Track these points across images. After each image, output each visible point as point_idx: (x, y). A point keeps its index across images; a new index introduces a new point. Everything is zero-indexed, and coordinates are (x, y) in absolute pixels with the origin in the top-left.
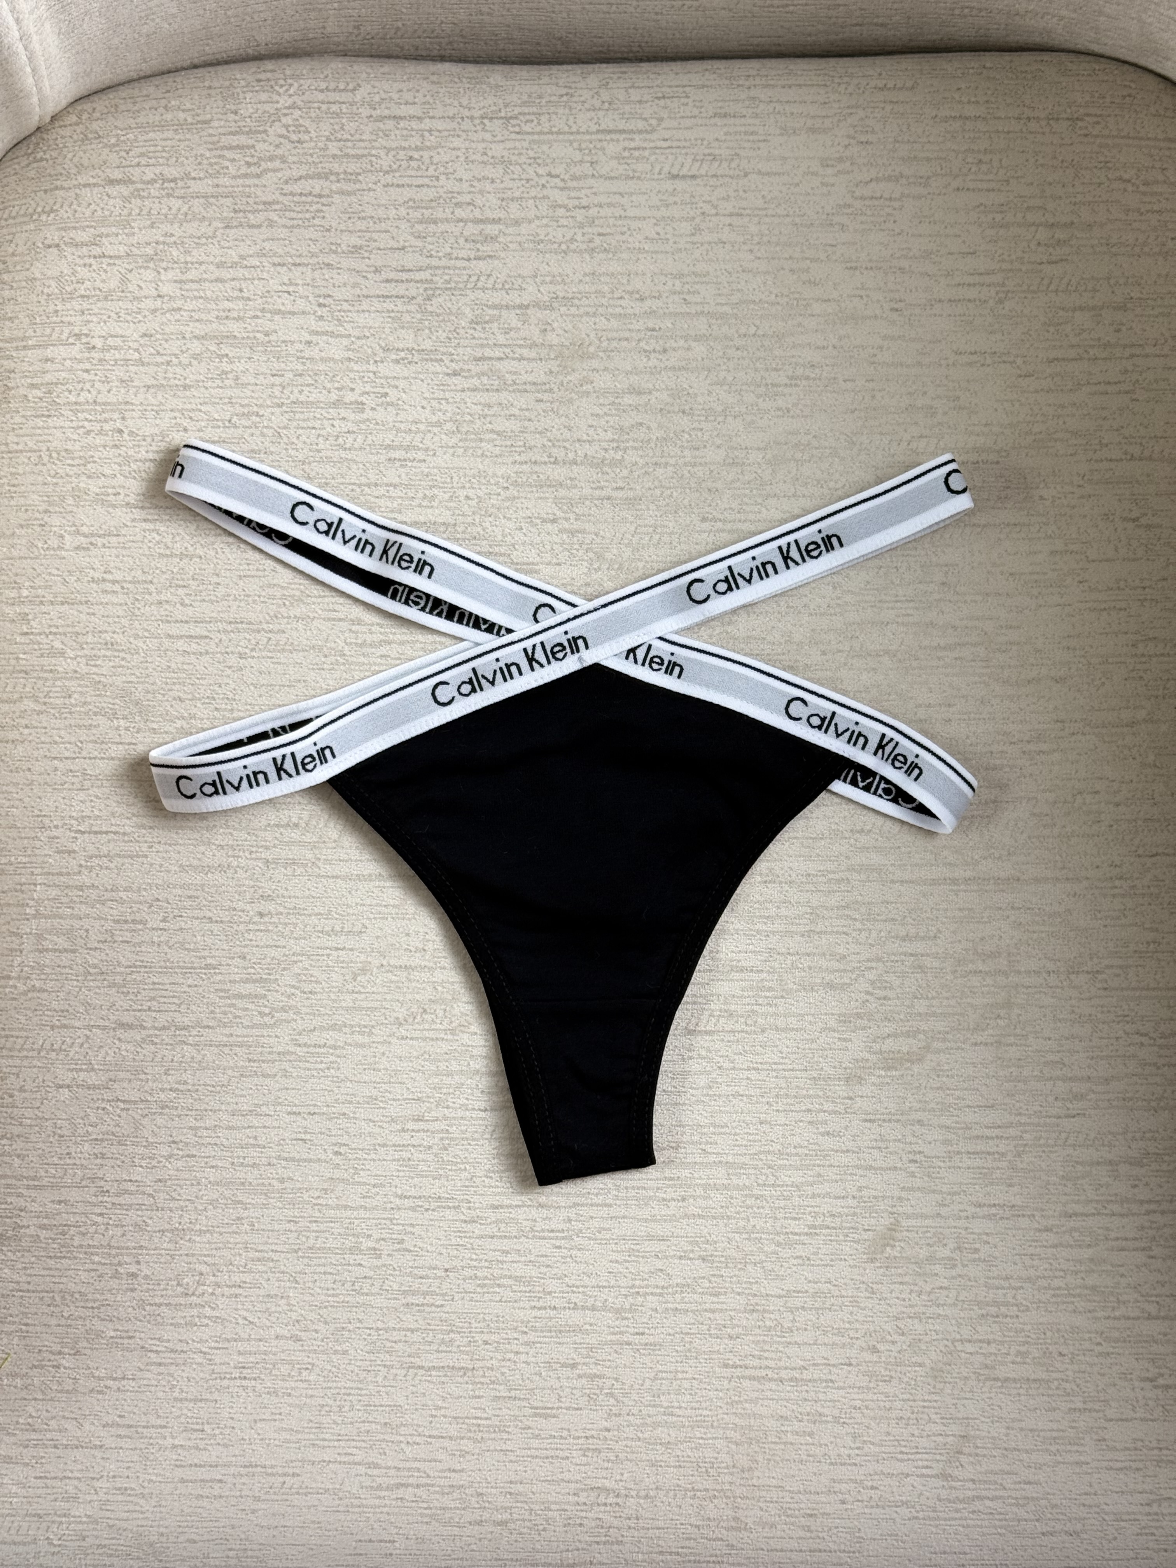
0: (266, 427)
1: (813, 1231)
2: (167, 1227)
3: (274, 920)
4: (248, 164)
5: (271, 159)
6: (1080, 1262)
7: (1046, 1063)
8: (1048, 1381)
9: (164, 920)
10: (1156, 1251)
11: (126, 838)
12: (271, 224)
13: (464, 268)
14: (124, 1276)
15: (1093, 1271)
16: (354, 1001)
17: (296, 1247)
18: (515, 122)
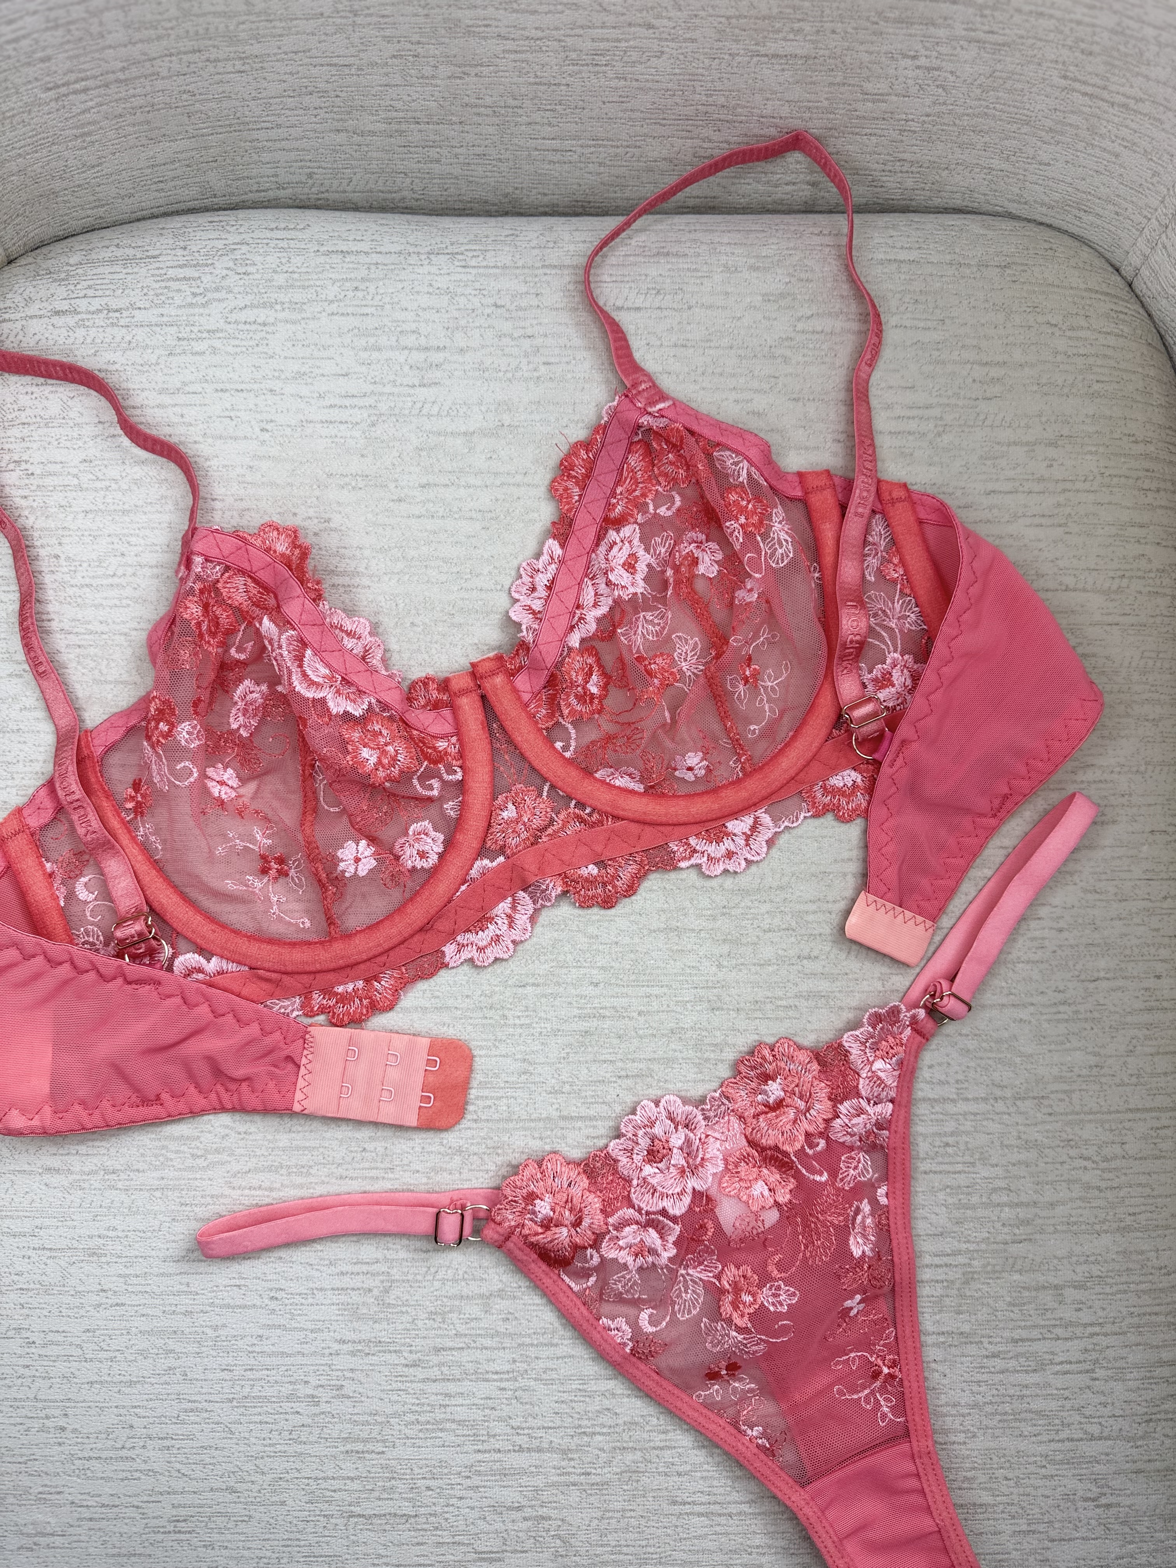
2: (97, 1378)
4: (194, 295)
5: (217, 289)
6: (1027, 1386)
7: (995, 1190)
8: (994, 1505)
10: (1100, 1373)
12: (214, 351)
13: (409, 395)
14: (52, 1430)
15: (1037, 1395)
17: (231, 1396)
18: (460, 257)
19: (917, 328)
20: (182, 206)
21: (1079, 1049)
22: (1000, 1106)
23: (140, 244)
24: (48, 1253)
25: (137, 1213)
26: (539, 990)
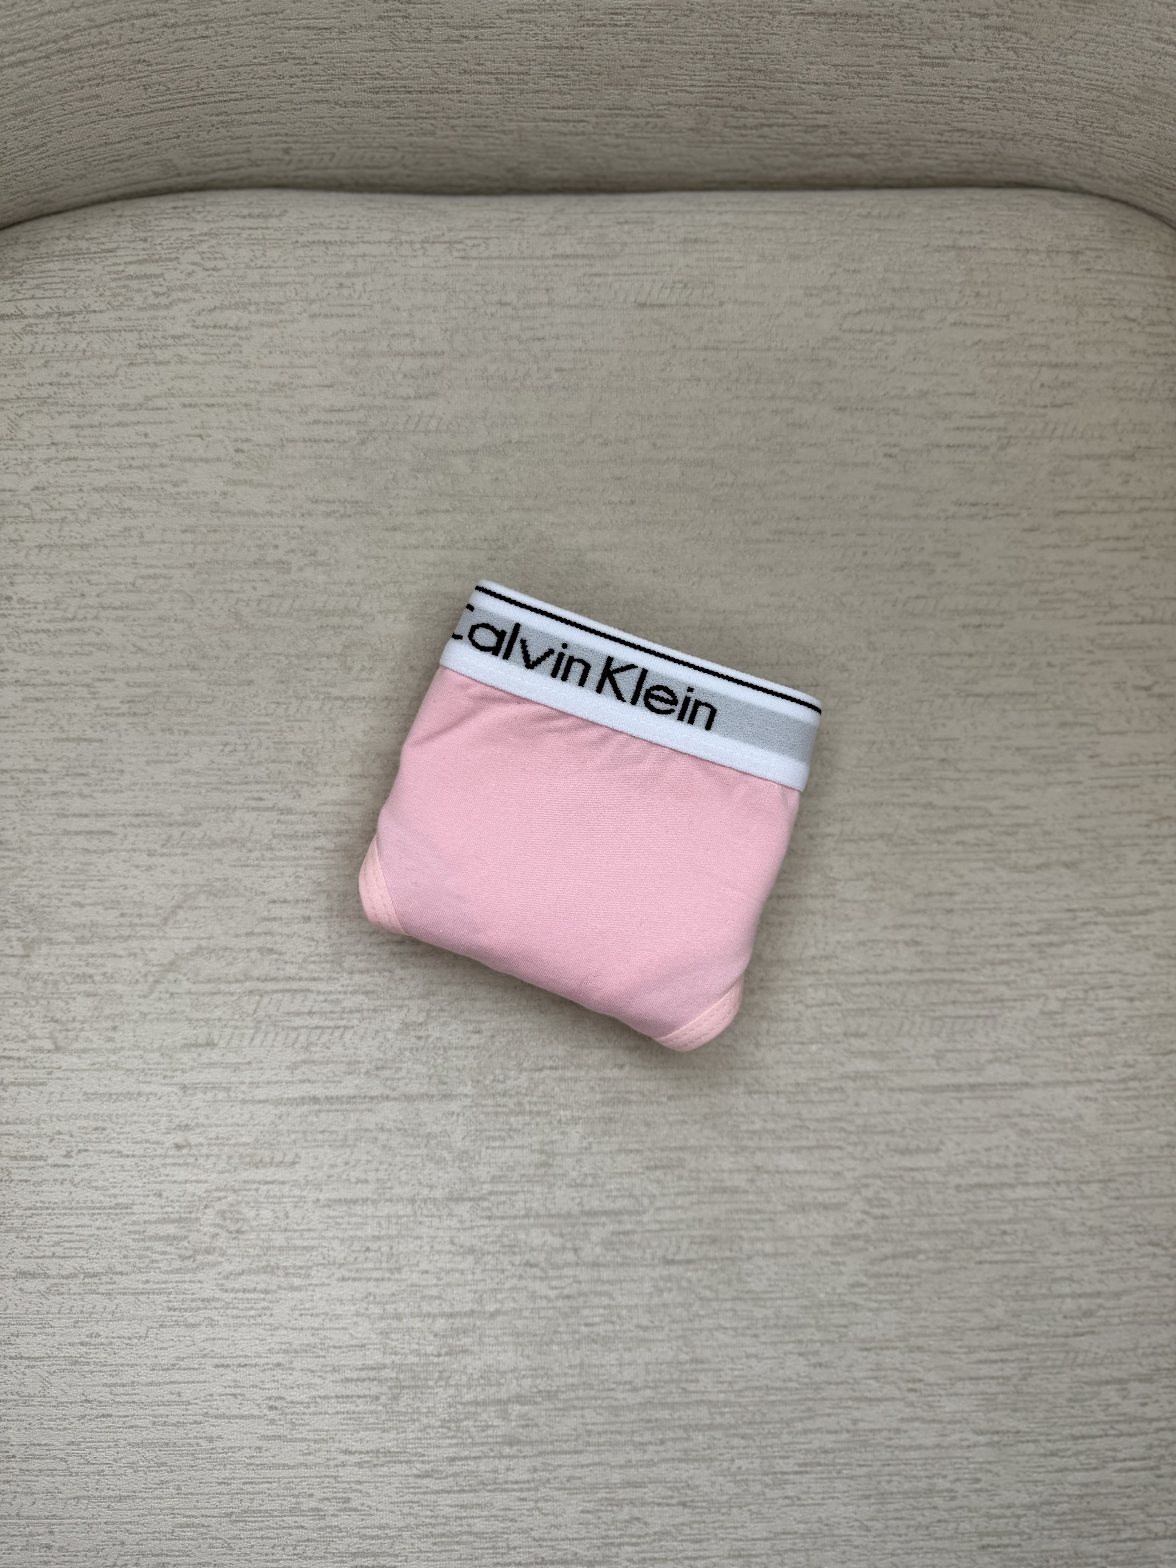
0: (177, 591)
1: (804, 1469)
2: (84, 1493)
3: (194, 1151)
4: (157, 295)
5: (182, 288)
7: (1055, 1280)
9: (68, 1155)
10: (1165, 1470)
11: (22, 1064)
12: (181, 360)
13: (404, 409)
15: (1098, 1494)
16: (288, 1239)
17: (229, 1511)
18: (460, 246)
19: (979, 326)
20: (143, 187)
21: (1150, 1128)
22: (1063, 1191)
23: (94, 234)
24: (27, 1363)
25: (121, 1319)
26: (558, 1073)
